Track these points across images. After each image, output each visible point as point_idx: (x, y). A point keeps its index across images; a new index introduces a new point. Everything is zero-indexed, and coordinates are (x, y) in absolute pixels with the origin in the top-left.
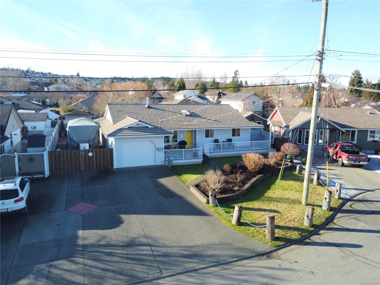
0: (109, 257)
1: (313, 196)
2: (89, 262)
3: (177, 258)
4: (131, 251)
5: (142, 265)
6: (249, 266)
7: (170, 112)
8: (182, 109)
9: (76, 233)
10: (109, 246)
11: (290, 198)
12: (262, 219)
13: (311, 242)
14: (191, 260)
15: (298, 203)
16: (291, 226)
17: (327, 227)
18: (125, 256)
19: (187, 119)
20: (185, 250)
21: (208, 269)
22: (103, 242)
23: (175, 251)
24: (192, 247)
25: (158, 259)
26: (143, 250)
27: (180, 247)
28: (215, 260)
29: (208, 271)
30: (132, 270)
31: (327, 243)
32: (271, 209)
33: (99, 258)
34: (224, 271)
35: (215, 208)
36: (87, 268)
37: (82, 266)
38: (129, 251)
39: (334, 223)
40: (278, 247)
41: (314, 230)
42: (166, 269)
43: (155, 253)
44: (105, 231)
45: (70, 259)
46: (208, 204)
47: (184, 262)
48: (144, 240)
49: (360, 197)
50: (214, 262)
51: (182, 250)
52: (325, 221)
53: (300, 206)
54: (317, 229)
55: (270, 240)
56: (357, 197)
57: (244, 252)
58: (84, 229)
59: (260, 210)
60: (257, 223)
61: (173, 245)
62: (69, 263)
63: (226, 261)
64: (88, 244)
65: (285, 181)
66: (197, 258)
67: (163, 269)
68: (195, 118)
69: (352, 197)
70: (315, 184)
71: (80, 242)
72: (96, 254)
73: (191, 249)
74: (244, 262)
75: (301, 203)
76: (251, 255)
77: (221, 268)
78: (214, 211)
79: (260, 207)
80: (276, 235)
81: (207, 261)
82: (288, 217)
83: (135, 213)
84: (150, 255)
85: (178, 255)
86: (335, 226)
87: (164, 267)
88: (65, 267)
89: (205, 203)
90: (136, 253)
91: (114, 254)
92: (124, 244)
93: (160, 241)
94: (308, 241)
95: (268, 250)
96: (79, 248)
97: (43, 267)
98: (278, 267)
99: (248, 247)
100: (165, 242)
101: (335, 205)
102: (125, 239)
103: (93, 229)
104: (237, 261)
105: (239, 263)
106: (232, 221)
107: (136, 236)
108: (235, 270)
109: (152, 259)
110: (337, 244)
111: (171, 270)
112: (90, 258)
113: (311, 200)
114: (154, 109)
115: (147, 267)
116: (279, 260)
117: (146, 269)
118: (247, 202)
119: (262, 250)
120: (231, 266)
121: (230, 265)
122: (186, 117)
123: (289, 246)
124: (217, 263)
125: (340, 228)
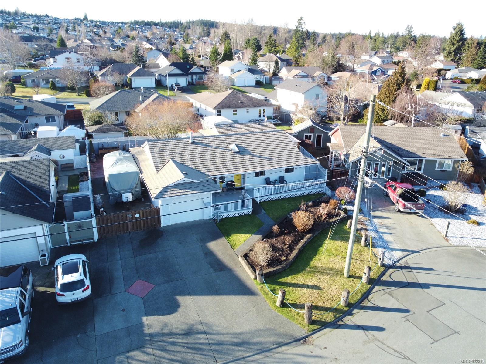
0: (173, 347)
1: (357, 263)
2: (158, 352)
3: (228, 347)
4: (190, 340)
5: (200, 354)
6: (287, 354)
7: (216, 148)
8: (230, 143)
9: (141, 319)
10: (171, 335)
11: (334, 267)
12: (303, 299)
13: (342, 325)
14: (240, 348)
15: (340, 275)
16: (329, 306)
17: (361, 305)
18: (186, 345)
19: (235, 157)
20: (235, 338)
21: (253, 356)
22: (166, 331)
23: (227, 338)
24: (241, 334)
25: (214, 347)
26: (200, 339)
27: (231, 334)
28: (259, 347)
29: (254, 359)
30: (193, 360)
31: (356, 325)
32: (313, 284)
33: (165, 349)
34: (266, 359)
35: (262, 285)
36: (157, 358)
37: (153, 357)
38: (188, 340)
39: (368, 300)
40: (314, 332)
41: (348, 310)
42: (219, 358)
43: (211, 342)
44: (166, 317)
45: (142, 349)
46: (255, 280)
47: (234, 350)
48: (200, 327)
49: (402, 263)
50: (259, 350)
51: (232, 337)
52: (361, 298)
53: (342, 279)
54: (351, 309)
55: (307, 324)
56: (400, 262)
57: (283, 338)
58: (146, 316)
59: (303, 286)
60: (299, 303)
61: (225, 332)
62: (142, 354)
63: (269, 348)
64: (154, 333)
65: (333, 241)
66: (245, 346)
67: (217, 357)
68: (244, 156)
69: (395, 262)
70: (362, 245)
71: (147, 331)
72: (162, 343)
73: (240, 336)
74: (284, 348)
75: (343, 274)
76: (290, 341)
77: (264, 355)
78: (261, 289)
79: (304, 282)
80: (314, 318)
81: (253, 349)
82: (327, 295)
83: (189, 294)
84: (206, 344)
85: (229, 343)
86: (369, 304)
87: (218, 356)
88: (139, 358)
89: (253, 279)
90: (195, 342)
91: (177, 344)
92: (183, 332)
93: (214, 328)
94: (340, 323)
95: (305, 335)
96: (147, 338)
97: (122, 359)
98: (310, 354)
99: (288, 332)
100: (218, 329)
101: (375, 275)
102: (184, 327)
103: (155, 315)
104: (277, 347)
105: (279, 350)
106: (276, 301)
107: (193, 323)
108: (275, 358)
109: (208, 348)
110: (364, 327)
111: (224, 359)
112: (158, 348)
113: (354, 269)
114: (198, 145)
115: (205, 357)
116: (312, 346)
117: (204, 358)
118: (292, 275)
119: (299, 335)
120: (272, 354)
121: (271, 352)
122: (234, 155)
123: (323, 329)
124: (261, 351)
125: (372, 307)
